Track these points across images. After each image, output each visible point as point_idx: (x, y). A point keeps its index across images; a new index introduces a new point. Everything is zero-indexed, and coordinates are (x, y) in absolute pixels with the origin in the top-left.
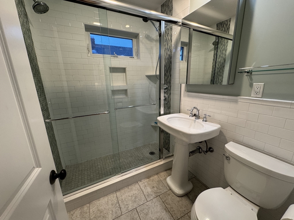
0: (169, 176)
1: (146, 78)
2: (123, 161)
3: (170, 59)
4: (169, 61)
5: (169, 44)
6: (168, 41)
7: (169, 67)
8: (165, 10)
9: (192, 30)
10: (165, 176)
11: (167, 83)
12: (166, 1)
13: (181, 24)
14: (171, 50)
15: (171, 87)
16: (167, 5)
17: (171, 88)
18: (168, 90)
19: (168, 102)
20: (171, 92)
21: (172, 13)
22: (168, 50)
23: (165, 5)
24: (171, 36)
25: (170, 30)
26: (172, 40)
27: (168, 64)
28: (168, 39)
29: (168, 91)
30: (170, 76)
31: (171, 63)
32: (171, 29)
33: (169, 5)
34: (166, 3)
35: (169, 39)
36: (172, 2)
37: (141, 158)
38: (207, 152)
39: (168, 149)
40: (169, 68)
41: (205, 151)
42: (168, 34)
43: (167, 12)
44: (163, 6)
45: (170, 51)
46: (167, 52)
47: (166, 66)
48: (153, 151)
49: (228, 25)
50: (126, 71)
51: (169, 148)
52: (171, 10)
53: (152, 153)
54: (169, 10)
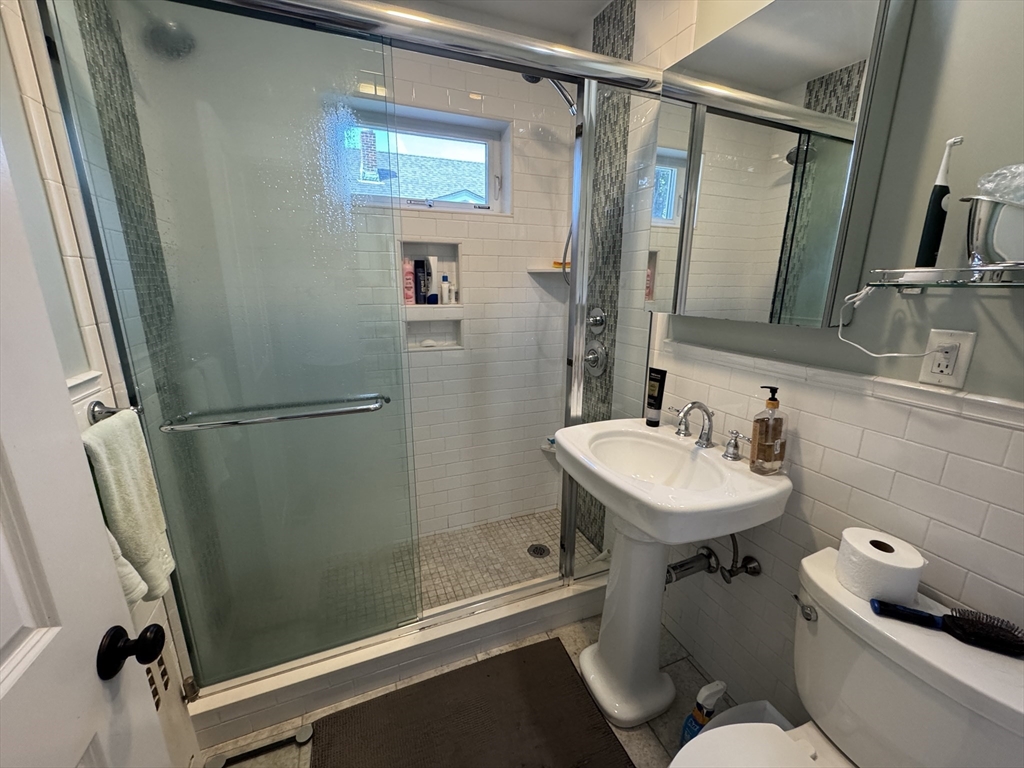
0: (591, 644)
1: (529, 281)
2: (432, 572)
3: (619, 215)
4: (614, 224)
5: (617, 163)
6: (613, 149)
7: (611, 244)
8: (608, 37)
9: (702, 109)
10: (575, 641)
11: (604, 301)
12: (612, 4)
13: (658, 89)
14: (621, 182)
15: (616, 317)
16: (615, 19)
17: (616, 322)
18: (604, 328)
19: (605, 371)
20: (615, 336)
21: (632, 47)
22: (613, 184)
23: (609, 18)
24: (626, 134)
25: (622, 110)
26: (629, 148)
27: (609, 235)
28: (612, 144)
29: (606, 331)
30: (613, 279)
31: (621, 230)
32: (627, 106)
33: (621, 18)
34: (612, 10)
35: (616, 144)
36: (631, 8)
37: (498, 566)
38: (733, 573)
39: (597, 542)
40: (614, 247)
41: (729, 568)
42: (616, 123)
43: (613, 44)
44: (600, 21)
45: (620, 188)
46: (609, 191)
47: (604, 240)
48: (542, 542)
49: (853, 89)
50: (460, 255)
51: (602, 538)
52: (628, 38)
53: (538, 551)
54: (622, 37)
